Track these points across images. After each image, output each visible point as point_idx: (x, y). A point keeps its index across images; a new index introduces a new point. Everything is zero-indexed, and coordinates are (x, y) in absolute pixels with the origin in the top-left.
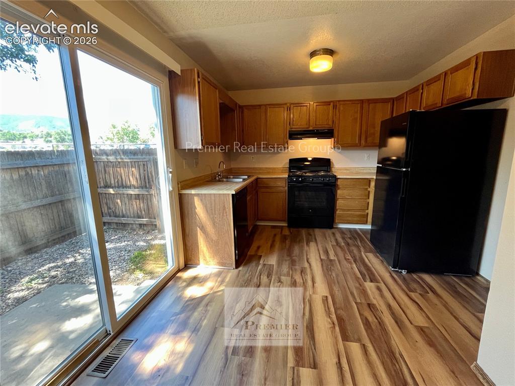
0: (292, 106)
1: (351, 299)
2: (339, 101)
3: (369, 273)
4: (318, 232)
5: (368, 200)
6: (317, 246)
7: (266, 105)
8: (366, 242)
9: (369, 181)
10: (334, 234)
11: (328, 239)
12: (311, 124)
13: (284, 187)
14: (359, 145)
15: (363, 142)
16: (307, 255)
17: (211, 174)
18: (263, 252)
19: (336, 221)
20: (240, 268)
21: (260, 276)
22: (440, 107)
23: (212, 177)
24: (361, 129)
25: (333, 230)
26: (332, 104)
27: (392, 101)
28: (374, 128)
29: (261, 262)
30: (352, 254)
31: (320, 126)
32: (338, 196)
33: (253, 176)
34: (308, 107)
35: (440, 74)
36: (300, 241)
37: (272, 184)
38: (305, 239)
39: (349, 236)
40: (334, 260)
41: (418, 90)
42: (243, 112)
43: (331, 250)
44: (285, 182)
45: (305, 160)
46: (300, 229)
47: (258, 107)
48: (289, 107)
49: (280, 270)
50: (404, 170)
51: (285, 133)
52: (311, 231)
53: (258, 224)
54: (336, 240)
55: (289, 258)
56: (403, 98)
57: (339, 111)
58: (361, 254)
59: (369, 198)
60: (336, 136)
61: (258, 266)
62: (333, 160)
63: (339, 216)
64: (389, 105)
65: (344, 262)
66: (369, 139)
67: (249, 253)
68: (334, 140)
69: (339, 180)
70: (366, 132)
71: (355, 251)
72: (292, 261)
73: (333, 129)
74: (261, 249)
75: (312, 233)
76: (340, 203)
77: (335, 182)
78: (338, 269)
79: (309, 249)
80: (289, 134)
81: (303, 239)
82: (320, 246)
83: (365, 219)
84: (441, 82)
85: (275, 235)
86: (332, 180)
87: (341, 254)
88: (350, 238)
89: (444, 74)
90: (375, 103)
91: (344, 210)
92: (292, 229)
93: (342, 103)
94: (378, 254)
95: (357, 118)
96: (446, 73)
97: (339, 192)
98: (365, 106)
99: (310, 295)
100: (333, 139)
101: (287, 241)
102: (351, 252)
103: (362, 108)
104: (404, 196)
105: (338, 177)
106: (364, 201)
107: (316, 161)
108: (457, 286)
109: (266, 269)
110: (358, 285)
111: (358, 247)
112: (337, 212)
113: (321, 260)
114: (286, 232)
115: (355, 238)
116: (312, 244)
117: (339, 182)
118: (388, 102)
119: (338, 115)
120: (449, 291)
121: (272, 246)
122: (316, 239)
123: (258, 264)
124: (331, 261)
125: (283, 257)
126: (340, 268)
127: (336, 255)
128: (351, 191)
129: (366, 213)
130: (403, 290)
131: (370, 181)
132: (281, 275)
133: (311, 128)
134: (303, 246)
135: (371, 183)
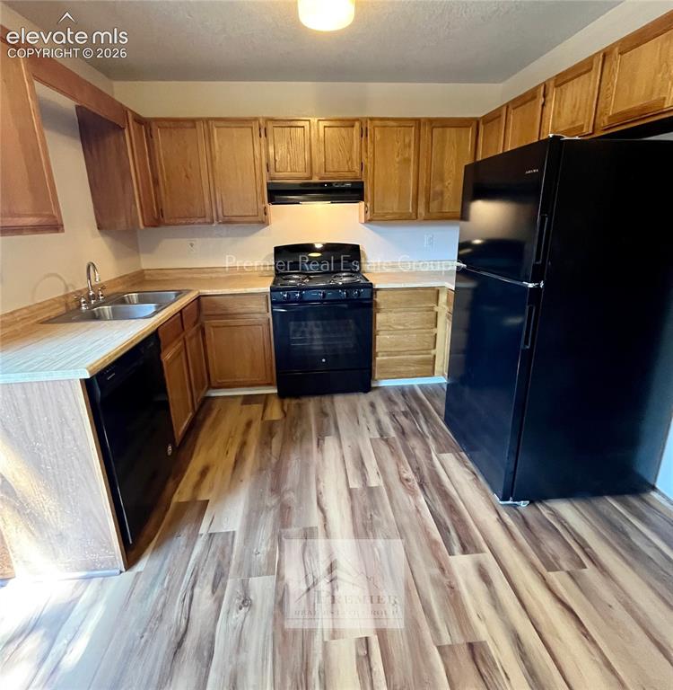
0: (270, 125)
1: (427, 633)
2: (372, 119)
3: (456, 518)
4: (341, 403)
5: (434, 330)
6: (341, 447)
7: (207, 120)
8: (437, 423)
9: (436, 292)
10: (372, 405)
11: (362, 420)
12: (316, 169)
13: (261, 313)
14: (414, 217)
15: (421, 210)
16: (318, 480)
17: (66, 296)
18: (211, 489)
19: (377, 377)
20: (141, 566)
21: (193, 587)
22: (590, 134)
23: (66, 305)
24: (418, 184)
25: (371, 395)
26: (357, 124)
27: (474, 124)
28: (442, 180)
29: (204, 529)
30: (413, 461)
31: (335, 175)
32: (378, 327)
33: (189, 291)
34: (307, 128)
35: (593, 56)
36: (304, 436)
37: (237, 307)
38: (313, 427)
39: (403, 410)
40: (378, 488)
41: (534, 97)
42: (150, 136)
43: (371, 457)
44: (264, 303)
45: (308, 248)
46: (304, 400)
47: (188, 125)
48: (264, 127)
49: (251, 552)
50: (531, 285)
51: (259, 190)
52: (326, 400)
53: (213, 395)
54: (379, 422)
55: (274, 502)
56: (500, 116)
57: (373, 142)
58: (431, 459)
59: (436, 326)
60: (369, 198)
61: (194, 544)
62: (365, 249)
63: (382, 366)
64: (470, 133)
65: (399, 491)
66: (434, 206)
67: (176, 499)
68: (366, 206)
69: (378, 293)
70: (428, 190)
71: (419, 452)
72: (281, 509)
73: (363, 183)
74: (209, 476)
75: (328, 410)
76: (383, 340)
77: (372, 299)
78: (387, 521)
79: (323, 460)
80: (268, 191)
81: (311, 430)
82: (346, 444)
83: (431, 367)
84: (595, 76)
85: (249, 424)
86: (365, 293)
87: (391, 466)
88: (405, 414)
89: (602, 55)
90: (443, 127)
91: (390, 354)
92: (287, 401)
93: (377, 123)
94: (463, 454)
95: (410, 160)
96: (606, 55)
97: (380, 318)
98: (425, 131)
99: (325, 644)
100: (362, 204)
101: (274, 440)
102: (410, 455)
103: (418, 138)
104: (528, 347)
105: (377, 287)
106: (427, 333)
107: (331, 249)
108: (628, 529)
109: (214, 554)
110: (437, 571)
111: (422, 437)
112: (377, 358)
113: (350, 491)
114: (275, 412)
115: (414, 413)
116: (330, 443)
117: (379, 298)
118: (469, 127)
119: (370, 150)
120: (620, 549)
121: (239, 461)
122: (337, 428)
123: (194, 535)
124: (371, 491)
125: (262, 496)
126: (391, 514)
127: (382, 471)
128: (403, 314)
129: (431, 356)
130: (533, 567)
131: (438, 292)
132: (250, 576)
133: (316, 180)
134: (308, 453)
135: (440, 295)
